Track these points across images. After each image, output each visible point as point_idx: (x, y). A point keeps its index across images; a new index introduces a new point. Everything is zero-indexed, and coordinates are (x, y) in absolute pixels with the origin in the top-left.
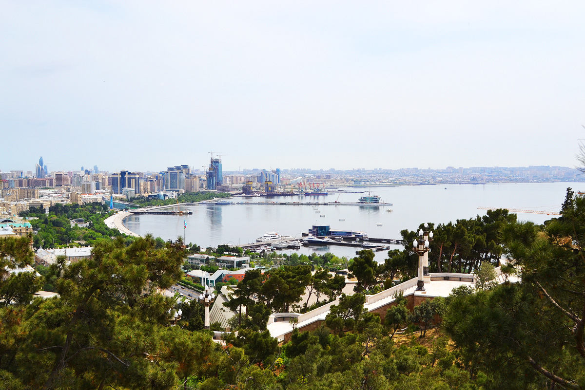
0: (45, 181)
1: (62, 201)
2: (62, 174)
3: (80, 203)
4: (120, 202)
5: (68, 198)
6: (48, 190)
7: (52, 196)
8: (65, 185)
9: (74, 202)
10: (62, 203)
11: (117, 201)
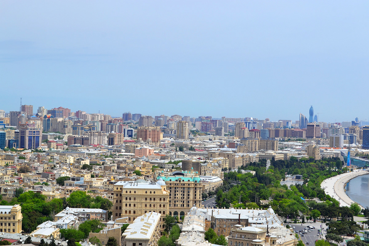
0: (302, 132)
1: (299, 154)
2: (314, 126)
3: (318, 157)
4: (361, 159)
5: (306, 151)
6: (298, 142)
7: (295, 148)
8: (317, 137)
9: (311, 157)
10: (298, 156)
11: (358, 158)
